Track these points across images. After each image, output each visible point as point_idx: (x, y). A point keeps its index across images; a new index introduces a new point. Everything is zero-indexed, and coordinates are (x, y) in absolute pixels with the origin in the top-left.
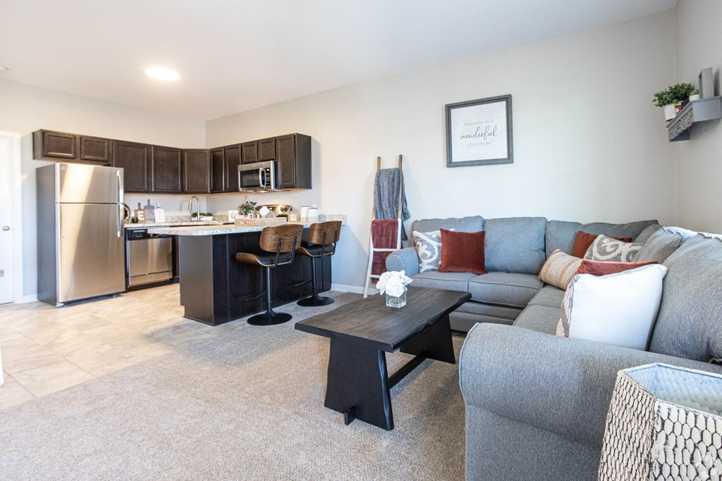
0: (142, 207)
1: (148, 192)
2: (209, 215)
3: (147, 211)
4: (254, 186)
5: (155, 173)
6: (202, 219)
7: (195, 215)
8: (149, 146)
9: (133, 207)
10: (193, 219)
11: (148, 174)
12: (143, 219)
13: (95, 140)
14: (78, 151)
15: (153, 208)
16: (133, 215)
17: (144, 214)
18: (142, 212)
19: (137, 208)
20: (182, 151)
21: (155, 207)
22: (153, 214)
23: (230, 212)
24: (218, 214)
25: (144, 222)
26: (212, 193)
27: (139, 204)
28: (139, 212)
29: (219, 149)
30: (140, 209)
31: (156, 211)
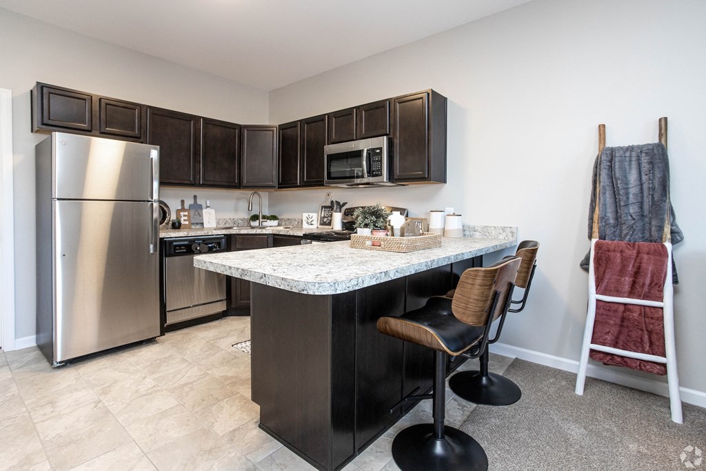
0: (186, 206)
1: (194, 184)
2: (274, 218)
3: (192, 212)
4: (348, 179)
5: (204, 158)
6: (265, 224)
7: (255, 218)
8: (196, 119)
9: (174, 205)
10: (253, 224)
11: (195, 158)
12: (187, 223)
13: (119, 104)
14: (96, 121)
15: (200, 207)
16: (173, 217)
17: (188, 216)
18: (186, 213)
19: (180, 208)
20: (241, 128)
21: (204, 206)
22: (201, 215)
23: (305, 215)
24: (285, 216)
25: (188, 227)
26: (279, 188)
27: (183, 202)
28: (182, 214)
29: (293, 125)
30: (183, 209)
31: (204, 211)
